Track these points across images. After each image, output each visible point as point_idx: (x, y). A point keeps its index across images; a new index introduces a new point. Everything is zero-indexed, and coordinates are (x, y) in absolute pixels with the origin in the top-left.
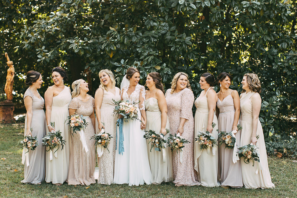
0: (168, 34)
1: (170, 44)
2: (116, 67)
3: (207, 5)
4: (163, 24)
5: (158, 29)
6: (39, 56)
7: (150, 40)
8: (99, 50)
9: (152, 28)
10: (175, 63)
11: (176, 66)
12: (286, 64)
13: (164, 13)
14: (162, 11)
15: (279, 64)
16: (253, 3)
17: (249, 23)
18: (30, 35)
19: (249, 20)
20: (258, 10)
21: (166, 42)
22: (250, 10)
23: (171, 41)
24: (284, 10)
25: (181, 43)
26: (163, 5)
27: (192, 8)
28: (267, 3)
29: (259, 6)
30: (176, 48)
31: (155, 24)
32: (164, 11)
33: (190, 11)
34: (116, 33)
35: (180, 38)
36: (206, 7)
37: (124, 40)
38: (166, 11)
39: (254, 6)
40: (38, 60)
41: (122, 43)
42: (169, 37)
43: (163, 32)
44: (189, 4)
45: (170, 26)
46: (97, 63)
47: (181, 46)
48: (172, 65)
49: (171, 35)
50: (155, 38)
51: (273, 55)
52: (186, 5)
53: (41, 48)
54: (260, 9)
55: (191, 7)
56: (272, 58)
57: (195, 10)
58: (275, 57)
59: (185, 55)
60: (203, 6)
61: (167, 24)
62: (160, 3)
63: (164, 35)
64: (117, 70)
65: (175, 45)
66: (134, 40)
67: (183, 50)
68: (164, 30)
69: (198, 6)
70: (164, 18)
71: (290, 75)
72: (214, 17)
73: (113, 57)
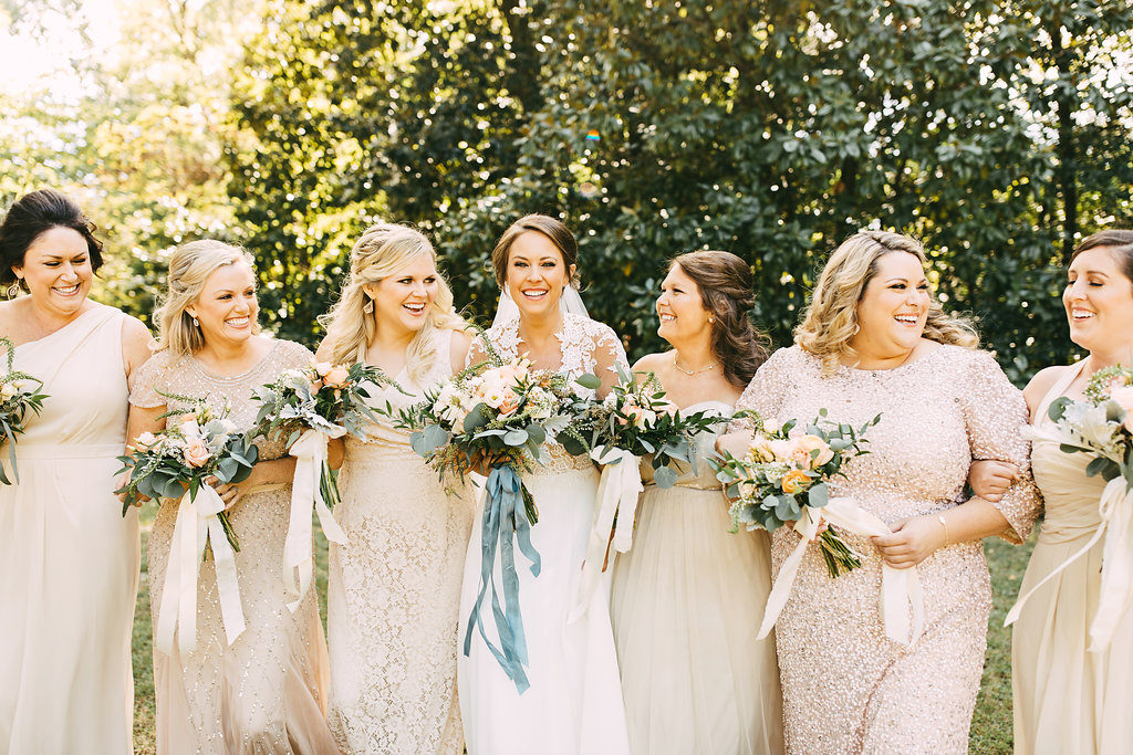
0: (759, 223)
1: (763, 245)
2: (635, 297)
3: (852, 153)
4: (747, 200)
5: (734, 212)
6: (473, 275)
7: (716, 238)
8: (601, 260)
9: (722, 209)
10: (772, 291)
11: (774, 297)
12: (1041, 296)
13: (749, 177)
14: (744, 171)
15: (1023, 293)
16: (963, 151)
17: (952, 198)
18: (458, 230)
19: (952, 191)
20: (975, 168)
21: (752, 240)
22: (957, 168)
23: (767, 239)
24: (1038, 166)
25: (786, 245)
26: (747, 157)
27: (817, 161)
28: (998, 150)
29: (980, 157)
30: (776, 256)
31: (729, 200)
32: (748, 173)
33: (810, 167)
34: (636, 219)
35: (787, 232)
36: (849, 159)
37: (654, 234)
38: (755, 172)
39: (965, 157)
40: (472, 284)
41: (651, 244)
42: (759, 230)
43: (747, 218)
44: (809, 151)
45: (763, 205)
46: (598, 290)
47: (788, 250)
48: (765, 294)
49: (765, 226)
50: (727, 231)
51: (1006, 273)
52: (802, 152)
53: (479, 256)
54: (981, 163)
55: (813, 158)
56: (1003, 279)
57: (823, 165)
58: (1012, 278)
59: (797, 273)
60: (843, 155)
61: (756, 200)
62: (741, 152)
63: (748, 225)
64: (637, 304)
65: (775, 250)
66: (679, 235)
67: (792, 259)
68: (749, 213)
69: (832, 155)
70: (749, 186)
71: (1048, 322)
72: (867, 184)
73: (633, 275)
